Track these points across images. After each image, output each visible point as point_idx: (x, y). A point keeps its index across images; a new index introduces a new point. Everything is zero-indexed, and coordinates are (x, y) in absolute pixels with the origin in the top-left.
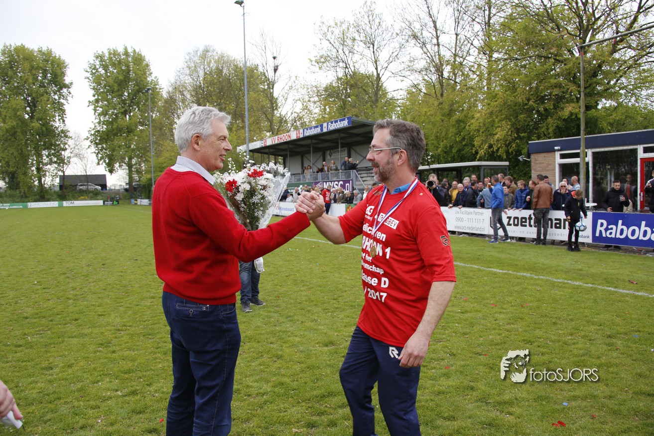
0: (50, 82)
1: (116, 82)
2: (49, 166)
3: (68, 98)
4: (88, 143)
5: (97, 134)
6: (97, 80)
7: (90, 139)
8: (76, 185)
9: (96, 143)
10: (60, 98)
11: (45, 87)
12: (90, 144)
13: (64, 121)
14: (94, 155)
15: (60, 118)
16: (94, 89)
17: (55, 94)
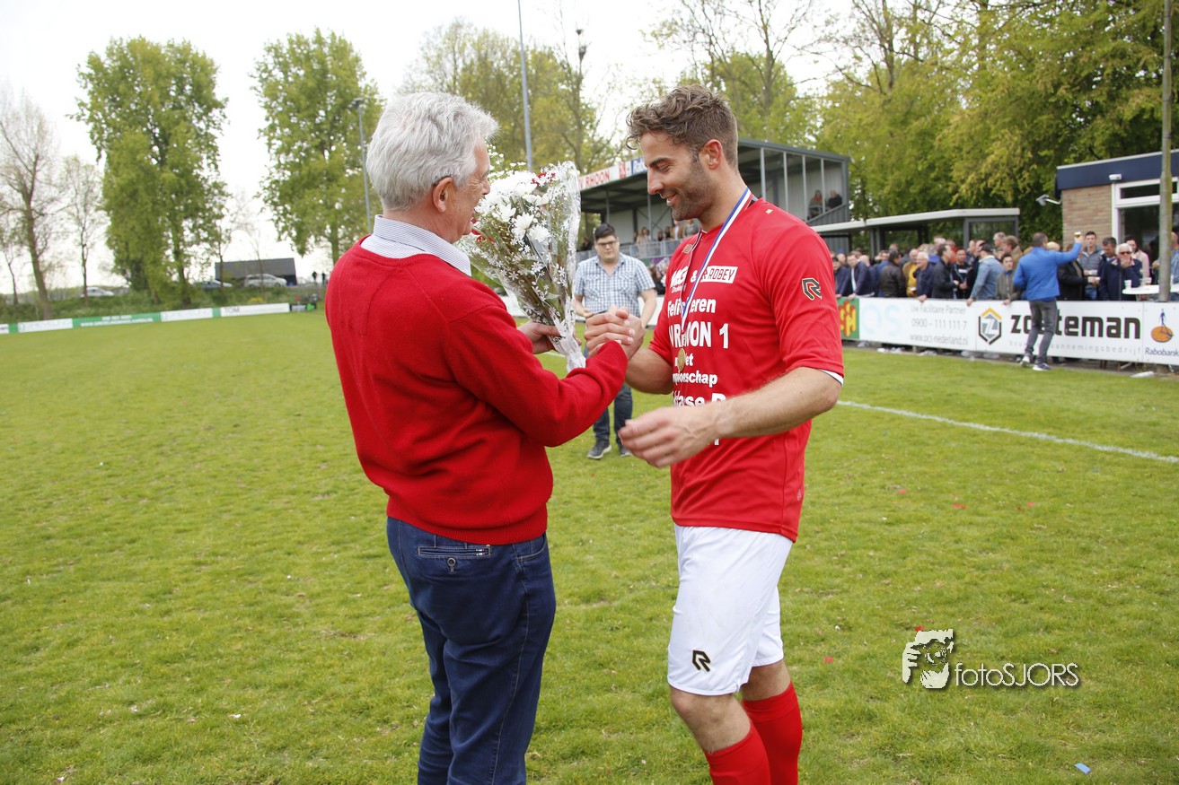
0: (190, 100)
1: (304, 93)
2: (195, 247)
3: (222, 126)
4: (260, 203)
5: (274, 186)
6: (271, 91)
7: (262, 197)
8: (243, 279)
9: (275, 204)
10: (208, 126)
11: (181, 108)
12: (263, 205)
13: (216, 167)
14: (273, 224)
15: (210, 161)
16: (267, 107)
17: (200, 119)
